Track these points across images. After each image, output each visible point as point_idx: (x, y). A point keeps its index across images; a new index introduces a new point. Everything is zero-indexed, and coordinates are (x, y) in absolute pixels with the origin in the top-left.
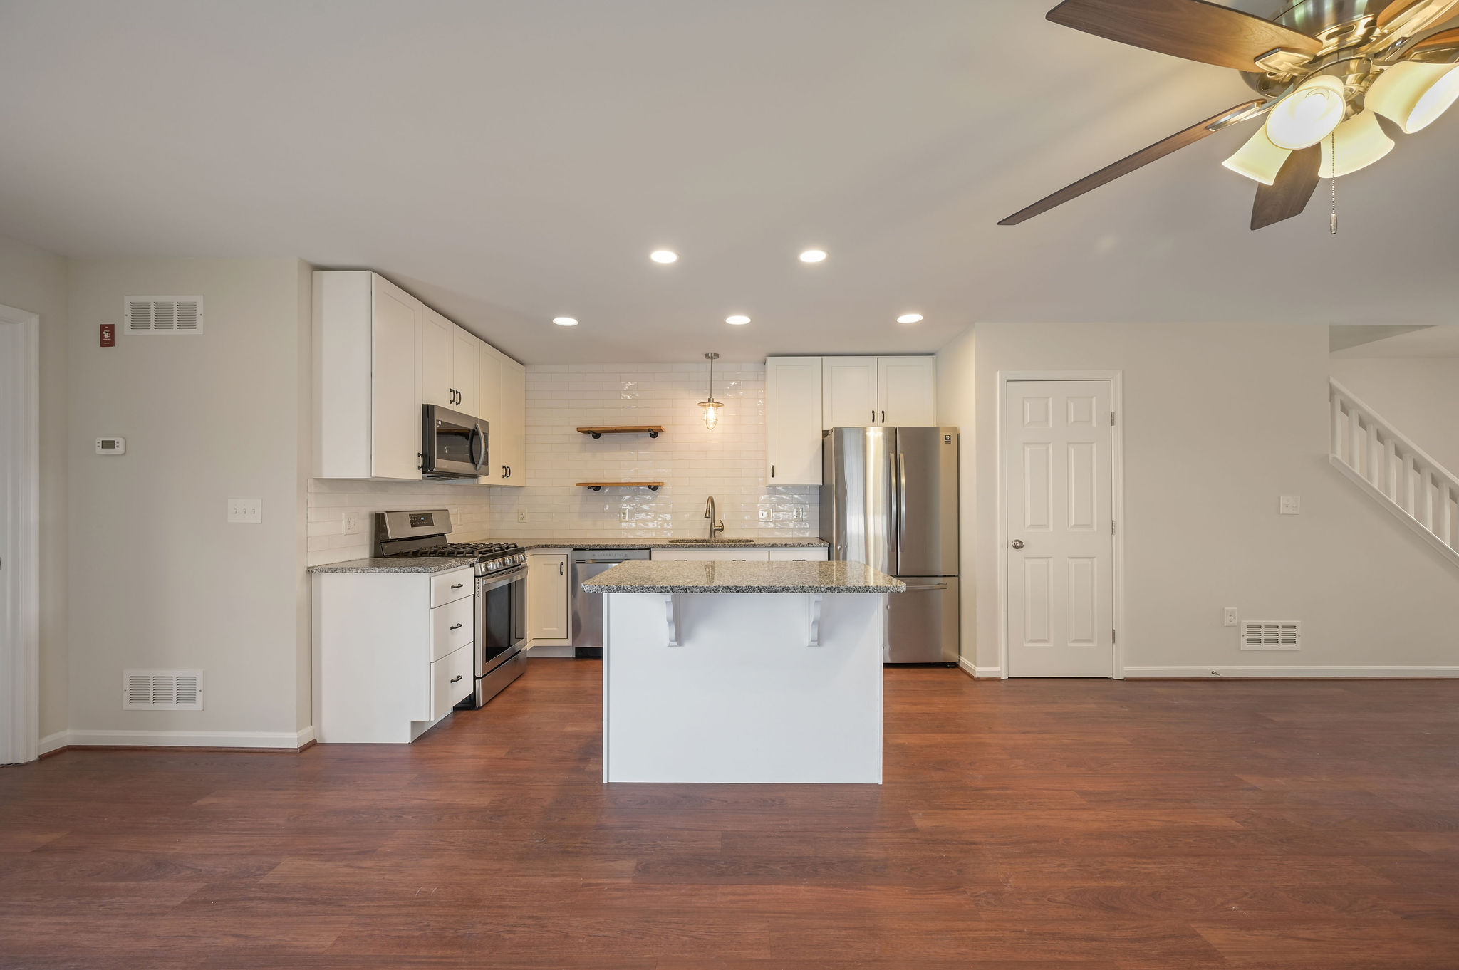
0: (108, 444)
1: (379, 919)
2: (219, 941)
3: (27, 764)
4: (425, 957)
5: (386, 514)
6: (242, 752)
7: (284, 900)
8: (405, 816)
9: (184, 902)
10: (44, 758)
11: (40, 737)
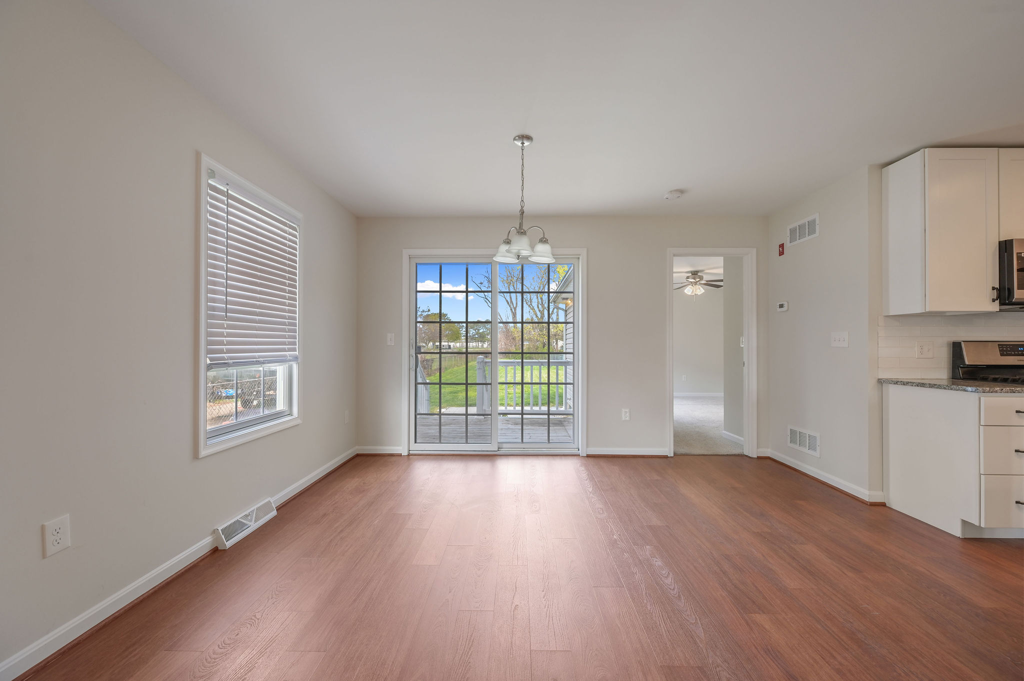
0: (781, 306)
1: (827, 598)
2: (756, 552)
3: (752, 458)
4: (833, 631)
5: (963, 343)
6: (837, 490)
7: (794, 558)
8: (901, 569)
9: (758, 532)
10: (759, 458)
11: (757, 448)
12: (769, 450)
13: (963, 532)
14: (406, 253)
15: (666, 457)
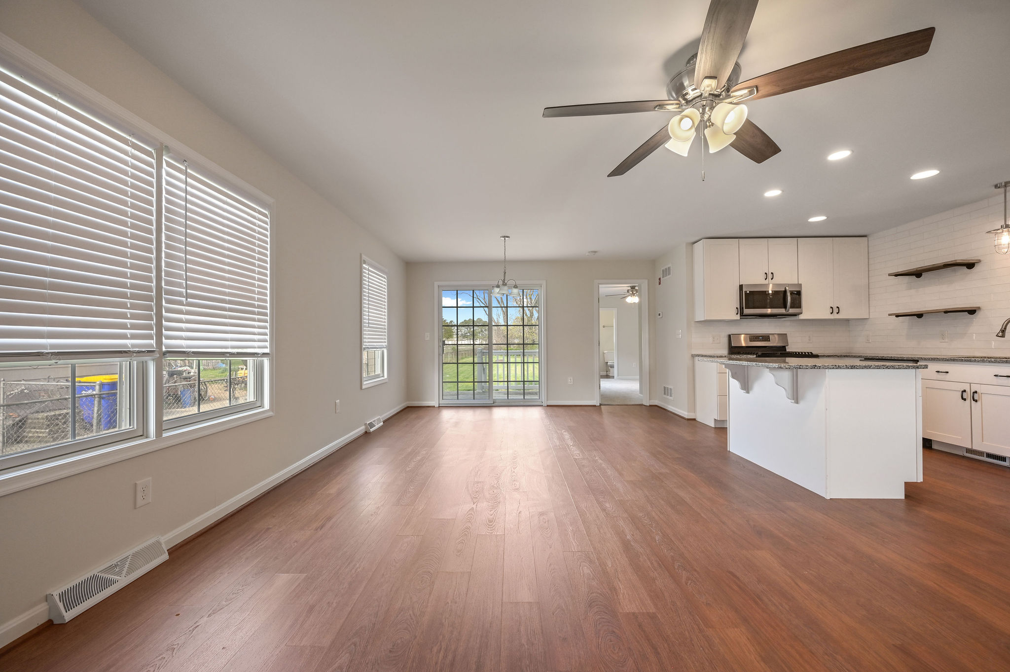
0: (659, 315)
5: (732, 335)
10: (650, 406)
11: (650, 400)
12: (657, 401)
13: (715, 425)
14: (436, 284)
15: (595, 406)
